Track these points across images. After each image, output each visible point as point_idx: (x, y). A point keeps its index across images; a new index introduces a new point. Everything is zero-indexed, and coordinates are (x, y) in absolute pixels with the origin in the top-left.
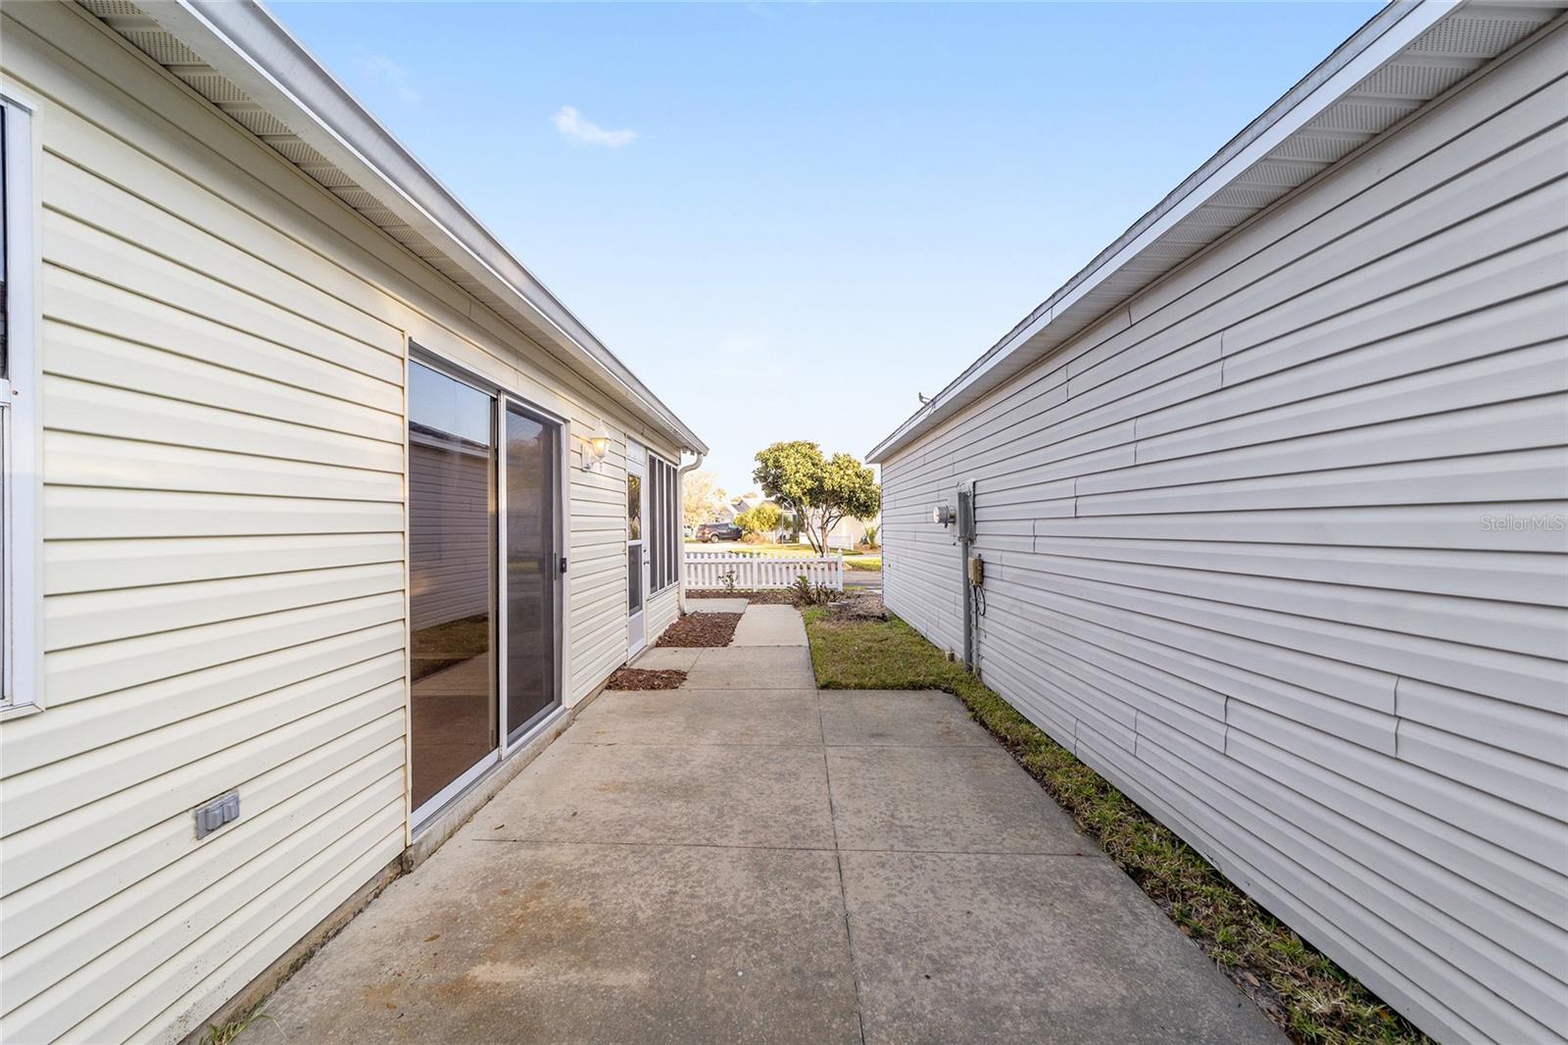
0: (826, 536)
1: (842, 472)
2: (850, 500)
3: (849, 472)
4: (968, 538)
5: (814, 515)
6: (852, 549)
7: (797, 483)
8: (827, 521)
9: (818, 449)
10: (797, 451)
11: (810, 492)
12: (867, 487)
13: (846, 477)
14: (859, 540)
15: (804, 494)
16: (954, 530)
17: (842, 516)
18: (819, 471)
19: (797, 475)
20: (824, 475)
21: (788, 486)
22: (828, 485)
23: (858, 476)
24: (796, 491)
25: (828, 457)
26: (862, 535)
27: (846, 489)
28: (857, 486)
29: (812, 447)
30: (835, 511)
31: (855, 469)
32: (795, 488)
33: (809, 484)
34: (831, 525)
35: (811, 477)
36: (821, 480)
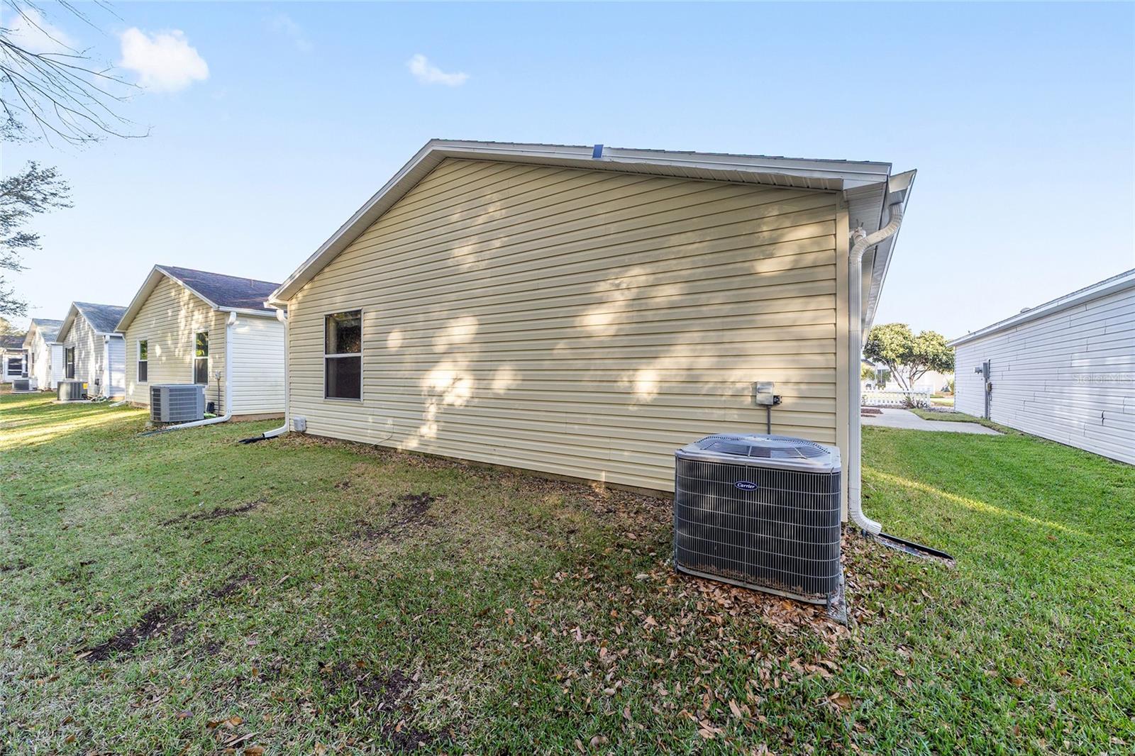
0: (913, 383)
1: (928, 343)
2: (934, 360)
3: (934, 342)
4: (987, 377)
5: (903, 370)
6: (934, 394)
7: (892, 350)
8: (914, 374)
9: (907, 328)
10: (891, 330)
11: (902, 356)
12: (948, 352)
13: (931, 346)
14: (941, 388)
15: (897, 357)
16: (981, 375)
17: (926, 371)
18: (910, 342)
19: (892, 345)
20: (914, 345)
21: (885, 352)
22: (916, 351)
23: (940, 345)
24: (891, 355)
25: (915, 333)
26: (944, 385)
27: (931, 353)
28: (940, 351)
29: (903, 326)
30: (921, 367)
31: (938, 341)
32: (890, 353)
33: (901, 351)
34: (916, 376)
35: (903, 346)
36: (911, 349)
